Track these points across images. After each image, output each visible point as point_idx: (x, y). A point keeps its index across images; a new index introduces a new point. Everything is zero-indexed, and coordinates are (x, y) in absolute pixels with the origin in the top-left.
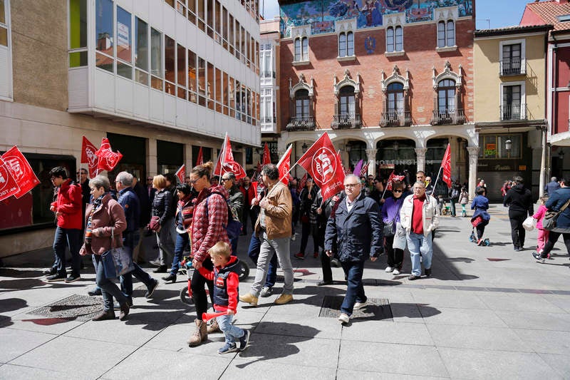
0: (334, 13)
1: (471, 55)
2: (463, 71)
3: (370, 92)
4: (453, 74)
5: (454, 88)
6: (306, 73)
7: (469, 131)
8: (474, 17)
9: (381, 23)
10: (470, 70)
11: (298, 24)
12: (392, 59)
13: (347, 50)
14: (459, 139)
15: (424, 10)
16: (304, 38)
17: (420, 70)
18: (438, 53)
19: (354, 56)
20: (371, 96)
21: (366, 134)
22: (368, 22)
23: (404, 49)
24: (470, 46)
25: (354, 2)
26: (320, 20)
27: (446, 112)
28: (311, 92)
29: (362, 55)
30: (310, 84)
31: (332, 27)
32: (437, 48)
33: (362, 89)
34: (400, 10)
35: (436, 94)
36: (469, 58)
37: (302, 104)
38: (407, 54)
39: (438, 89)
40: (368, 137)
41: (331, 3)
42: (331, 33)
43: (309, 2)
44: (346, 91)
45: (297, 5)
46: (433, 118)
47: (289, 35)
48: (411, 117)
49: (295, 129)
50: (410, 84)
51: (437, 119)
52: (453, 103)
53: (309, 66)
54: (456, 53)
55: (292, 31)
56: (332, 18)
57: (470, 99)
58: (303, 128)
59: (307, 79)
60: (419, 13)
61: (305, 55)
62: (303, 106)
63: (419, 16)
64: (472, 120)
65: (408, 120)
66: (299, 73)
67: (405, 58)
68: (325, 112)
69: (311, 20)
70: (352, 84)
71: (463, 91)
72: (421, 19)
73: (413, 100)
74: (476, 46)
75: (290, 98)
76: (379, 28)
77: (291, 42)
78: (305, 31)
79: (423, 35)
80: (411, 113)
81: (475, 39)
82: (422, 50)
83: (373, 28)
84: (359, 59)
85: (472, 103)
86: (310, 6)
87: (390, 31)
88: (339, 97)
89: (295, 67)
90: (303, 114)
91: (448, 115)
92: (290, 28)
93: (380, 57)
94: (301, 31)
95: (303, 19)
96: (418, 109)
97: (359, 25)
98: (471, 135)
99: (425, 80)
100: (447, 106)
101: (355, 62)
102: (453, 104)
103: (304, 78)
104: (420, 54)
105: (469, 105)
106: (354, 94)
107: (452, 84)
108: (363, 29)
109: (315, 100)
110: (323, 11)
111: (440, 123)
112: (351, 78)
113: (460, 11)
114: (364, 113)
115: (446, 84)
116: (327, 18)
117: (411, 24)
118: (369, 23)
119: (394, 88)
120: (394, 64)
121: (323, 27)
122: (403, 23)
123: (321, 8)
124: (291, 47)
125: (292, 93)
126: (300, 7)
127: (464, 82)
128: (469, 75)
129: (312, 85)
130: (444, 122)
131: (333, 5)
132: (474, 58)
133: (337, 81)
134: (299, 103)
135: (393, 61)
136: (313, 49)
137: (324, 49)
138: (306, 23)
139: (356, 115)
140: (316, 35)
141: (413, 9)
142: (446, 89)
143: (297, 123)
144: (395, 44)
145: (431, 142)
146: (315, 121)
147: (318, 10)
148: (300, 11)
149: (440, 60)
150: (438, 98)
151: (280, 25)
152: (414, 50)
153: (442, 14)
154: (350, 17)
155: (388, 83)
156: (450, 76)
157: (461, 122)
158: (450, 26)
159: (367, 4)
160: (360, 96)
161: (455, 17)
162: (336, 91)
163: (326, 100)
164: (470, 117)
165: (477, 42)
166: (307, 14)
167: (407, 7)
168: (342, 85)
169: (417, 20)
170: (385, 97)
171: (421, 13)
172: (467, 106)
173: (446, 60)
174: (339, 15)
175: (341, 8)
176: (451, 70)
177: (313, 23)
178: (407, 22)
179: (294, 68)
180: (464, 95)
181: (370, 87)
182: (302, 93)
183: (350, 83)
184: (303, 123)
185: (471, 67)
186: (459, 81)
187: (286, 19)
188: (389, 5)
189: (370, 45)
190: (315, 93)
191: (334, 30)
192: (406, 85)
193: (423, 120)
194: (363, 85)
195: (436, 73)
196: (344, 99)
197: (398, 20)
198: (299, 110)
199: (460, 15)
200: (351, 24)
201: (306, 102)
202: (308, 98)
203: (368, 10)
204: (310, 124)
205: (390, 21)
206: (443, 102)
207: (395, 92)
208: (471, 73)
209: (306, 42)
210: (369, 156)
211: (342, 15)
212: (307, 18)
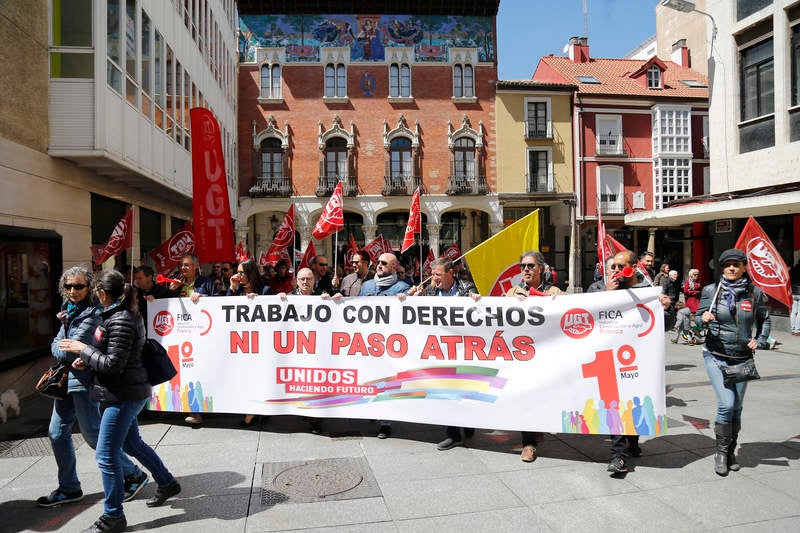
0: (319, 36)
1: (493, 110)
2: (484, 129)
3: (368, 148)
4: (472, 132)
5: (473, 149)
6: (278, 115)
7: (491, 203)
8: (496, 64)
9: (382, 57)
10: (492, 128)
11: (267, 44)
12: (397, 106)
13: (336, 88)
14: (474, 213)
15: (438, 49)
16: (276, 66)
17: (433, 123)
18: (455, 104)
19: (346, 97)
20: (369, 154)
21: (363, 204)
22: (366, 54)
23: (413, 94)
24: (492, 99)
25: (347, 25)
26: (299, 43)
27: (465, 180)
28: (285, 143)
29: (356, 97)
31: (317, 55)
32: (454, 97)
33: (357, 143)
34: (408, 44)
36: (491, 114)
37: (272, 159)
38: (417, 102)
39: (455, 150)
40: (365, 209)
41: (315, 22)
42: (314, 63)
43: (283, 16)
44: (335, 144)
45: (265, 17)
46: (449, 186)
47: (252, 59)
49: (263, 195)
50: (420, 140)
51: (455, 186)
52: (472, 167)
53: (282, 106)
54: (476, 107)
55: (256, 54)
56: (316, 43)
57: (492, 164)
58: (275, 194)
59: (280, 125)
60: (431, 51)
61: (276, 90)
62: (272, 163)
63: (430, 55)
64: (495, 190)
66: (268, 115)
67: (412, 106)
68: (306, 169)
69: (285, 42)
70: (343, 136)
71: (484, 154)
72: (433, 59)
73: (424, 161)
74: (498, 100)
75: (254, 150)
76: (380, 63)
77: (255, 69)
78: (276, 56)
79: (436, 79)
81: (497, 92)
82: (436, 98)
83: (371, 63)
84: (354, 102)
85: (494, 169)
86: (285, 21)
88: (325, 152)
89: (262, 105)
90: (272, 173)
92: (255, 49)
94: (271, 54)
95: (274, 39)
96: (431, 173)
97: (354, 57)
98: (494, 209)
99: (440, 136)
101: (347, 106)
102: (473, 169)
103: (274, 122)
104: (433, 103)
105: (492, 172)
106: (346, 150)
107: (471, 144)
108: (361, 63)
109: (291, 155)
110: (303, 31)
111: (458, 193)
112: (342, 127)
113: (480, 55)
114: (361, 176)
115: (464, 143)
116: (309, 41)
117: (420, 64)
118: (367, 56)
119: (399, 144)
120: (400, 113)
121: (304, 53)
122: (411, 61)
123: (299, 27)
124: (255, 75)
125: (257, 142)
126: (268, 21)
127: (485, 142)
128: (491, 135)
129: (286, 133)
130: (462, 191)
131: (317, 25)
132: (496, 115)
133: (323, 130)
134: (266, 157)
135: (399, 109)
136: (287, 81)
137: (305, 83)
138: (278, 44)
139: (350, 178)
140: (293, 63)
141: (423, 44)
142: (464, 150)
143: (265, 186)
144: (400, 88)
146: (291, 184)
147: (296, 29)
148: (269, 26)
149: (457, 112)
151: (240, 43)
152: (425, 96)
153: (458, 56)
154: (341, 44)
155: (392, 137)
156: (469, 134)
157: (483, 193)
159: (365, 30)
160: (355, 152)
161: (474, 62)
162: (321, 143)
163: (308, 156)
164: (492, 186)
165: (500, 95)
166: (280, 33)
167: (415, 42)
168: (330, 136)
169: (428, 59)
171: (434, 51)
172: (489, 173)
173: (464, 113)
174: (326, 39)
175: (329, 30)
176: (470, 126)
177: (289, 46)
178: (416, 60)
179: (259, 106)
180: (486, 158)
181: (369, 141)
182: (272, 144)
183: (340, 134)
184: (275, 186)
185: (493, 125)
186: (479, 141)
187: (248, 35)
188: (393, 36)
189: (367, 85)
190: (291, 145)
191: (319, 60)
192: (415, 141)
193: (437, 188)
194: (358, 138)
195: (452, 129)
196: (332, 155)
197: (405, 56)
198: (266, 168)
199: (480, 60)
200: (342, 54)
201: (277, 157)
202: (281, 151)
203: (366, 38)
204: (284, 189)
205: (395, 56)
207: (401, 150)
208: (494, 132)
209: (278, 72)
210: (367, 234)
211: (331, 39)
212: (280, 37)
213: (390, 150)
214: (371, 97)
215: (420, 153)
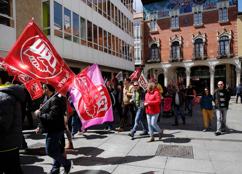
0: (168, 8)
1: (236, 24)
2: (232, 32)
3: (187, 44)
4: (227, 34)
5: (228, 40)
6: (156, 36)
7: (236, 61)
8: (237, 5)
9: (191, 11)
10: (235, 31)
11: (152, 13)
12: (197, 28)
13: (175, 25)
14: (231, 65)
15: (212, 4)
16: (155, 20)
17: (211, 32)
18: (219, 24)
19: (178, 27)
20: (187, 46)
21: (185, 64)
22: (185, 11)
23: (203, 23)
24: (235, 20)
25: (178, 2)
26: (162, 11)
27: (224, 52)
28: (158, 45)
29: (182, 27)
30: (158, 41)
31: (168, 14)
32: (219, 21)
33: (183, 43)
34: (200, 4)
35: (219, 43)
36: (235, 26)
37: (155, 51)
38: (205, 25)
39: (220, 41)
40: (186, 66)
41: (167, 3)
42: (167, 17)
43: (157, 3)
44: (175, 44)
45: (151, 4)
46: (218, 55)
47: (147, 19)
48: (207, 55)
49: (151, 63)
50: (206, 39)
51: (220, 55)
52: (227, 48)
53: (157, 33)
54: (229, 24)
55: (149, 17)
56: (168, 10)
57: (236, 45)
58: (155, 62)
59: (157, 39)
60: (210, 5)
61: (156, 28)
62: (155, 52)
63: (209, 7)
64: (237, 56)
65: (205, 57)
66: (153, 36)
67: (203, 27)
68: (166, 54)
69: (158, 11)
71: (232, 42)
72: (211, 8)
73: (207, 47)
74: (238, 20)
75: (149, 48)
76: (190, 13)
77: (149, 22)
78: (155, 17)
79: (212, 16)
80: (207, 53)
81: (238, 16)
82: (211, 23)
83: (187, 14)
84: (181, 28)
85: (237, 47)
86: (157, 5)
87: (196, 14)
88: (172, 46)
89: (151, 33)
90: (155, 56)
91: (225, 53)
92: (148, 15)
93: (191, 27)
94: (153, 16)
95: (154, 11)
96: (210, 51)
98: (237, 63)
99: (214, 37)
100: (224, 49)
101: (179, 30)
103: (155, 39)
104: (211, 25)
105: (236, 48)
106: (179, 45)
107: (227, 38)
108: (182, 14)
109: (160, 49)
110: (163, 7)
111: (221, 58)
112: (177, 38)
113: (230, 3)
114: (184, 54)
115: (224, 38)
116: (166, 10)
117: (206, 11)
118: (185, 12)
119: (198, 42)
120: (198, 30)
121: (164, 14)
122: (202, 10)
123: (162, 6)
124: (149, 24)
125: (150, 46)
126: (152, 6)
127: (233, 37)
128: (235, 34)
129: (159, 42)
130: (223, 57)
131: (168, 4)
132: (238, 25)
133: (171, 39)
134: (153, 50)
135: (197, 29)
136: (159, 25)
137: (164, 24)
138: (155, 13)
139: (180, 55)
140: (160, 18)
141: (206, 3)
142: (224, 41)
143: (152, 60)
144: (198, 21)
145: (217, 67)
146: (160, 58)
147: (161, 7)
148: (152, 7)
149: (221, 27)
150: (220, 46)
151: (143, 14)
152: (208, 23)
153: (221, 5)
154: (176, 9)
155: (195, 40)
156: (226, 35)
157: (232, 57)
158: (225, 10)
159: (184, 2)
160: (182, 46)
161: (228, 6)
162: (170, 44)
163: (166, 49)
164: (236, 54)
165: (239, 18)
166: (156, 9)
167: (203, 3)
168: (173, 41)
169: (209, 8)
170: (194, 46)
171: (211, 5)
172: (235, 49)
173: (223, 27)
174: (171, 8)
175: (172, 5)
176: (226, 32)
177: (159, 12)
178: (204, 10)
179: (150, 34)
180: (233, 43)
181: (187, 41)
182: (155, 46)
183: (177, 40)
184: (155, 60)
185: (236, 30)
186: (230, 37)
187: (146, 11)
188: (195, 2)
189: (186, 22)
190: (161, 45)
191: (169, 16)
192: (204, 40)
193: (213, 56)
194: (183, 41)
195: (219, 34)
196: (174, 48)
197: (199, 9)
198: (153, 54)
199: (230, 5)
200: (177, 12)
201: (156, 50)
202: (157, 48)
203: (185, 5)
204: (158, 60)
205: (196, 9)
206: (222, 47)
207: (199, 44)
208: (236, 33)
209: (156, 22)
210: (187, 74)
211: (172, 8)
212: (156, 10)
213: (195, 44)
214: (187, 26)
215: (206, 43)
